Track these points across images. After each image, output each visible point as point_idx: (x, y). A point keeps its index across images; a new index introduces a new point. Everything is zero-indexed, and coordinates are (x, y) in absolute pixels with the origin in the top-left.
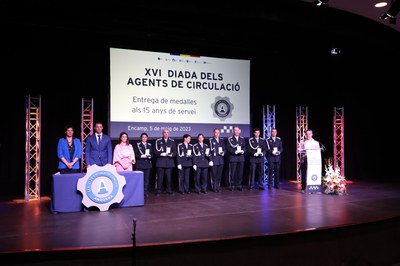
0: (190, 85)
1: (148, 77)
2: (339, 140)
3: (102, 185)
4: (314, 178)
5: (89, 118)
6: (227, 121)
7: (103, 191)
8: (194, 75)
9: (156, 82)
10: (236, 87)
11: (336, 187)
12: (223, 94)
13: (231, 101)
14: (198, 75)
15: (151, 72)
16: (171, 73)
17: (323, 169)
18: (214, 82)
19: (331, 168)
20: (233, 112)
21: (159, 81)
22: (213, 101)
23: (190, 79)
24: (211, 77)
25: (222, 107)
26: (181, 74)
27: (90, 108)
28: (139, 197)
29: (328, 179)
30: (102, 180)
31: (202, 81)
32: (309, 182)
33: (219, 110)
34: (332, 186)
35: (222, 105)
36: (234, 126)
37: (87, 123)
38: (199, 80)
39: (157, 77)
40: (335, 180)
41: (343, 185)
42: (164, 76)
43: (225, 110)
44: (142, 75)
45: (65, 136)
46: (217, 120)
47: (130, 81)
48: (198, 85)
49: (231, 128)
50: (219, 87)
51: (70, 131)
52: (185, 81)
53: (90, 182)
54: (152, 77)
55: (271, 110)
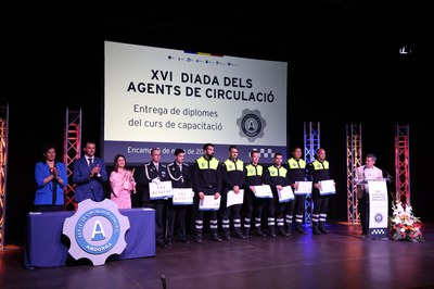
0: (210, 93)
1: (155, 82)
2: (402, 168)
3: (98, 229)
4: (379, 218)
5: (74, 135)
6: (258, 142)
7: (99, 237)
8: (216, 81)
9: (166, 89)
10: (269, 98)
11: (408, 231)
12: (252, 106)
13: (263, 116)
14: (221, 81)
15: (159, 75)
16: (185, 77)
17: (390, 206)
18: (241, 89)
19: (399, 205)
20: (265, 130)
21: (169, 87)
22: (240, 115)
23: (209, 86)
24: (237, 83)
25: (251, 123)
26: (198, 79)
27: (77, 122)
28: (148, 245)
29: (397, 220)
30: (98, 221)
31: (226, 89)
32: (373, 224)
33: (248, 127)
34: (403, 230)
35: (252, 120)
36: (266, 148)
37: (72, 142)
38: (222, 87)
39: (167, 82)
40: (406, 222)
41: (417, 229)
42: (177, 81)
43: (255, 127)
44: (147, 79)
45: (44, 160)
46: (244, 141)
47: (131, 87)
48: (221, 94)
49: (262, 151)
50: (247, 96)
51: (52, 152)
52: (204, 88)
53: (81, 223)
54: (161, 82)
55: (315, 128)
